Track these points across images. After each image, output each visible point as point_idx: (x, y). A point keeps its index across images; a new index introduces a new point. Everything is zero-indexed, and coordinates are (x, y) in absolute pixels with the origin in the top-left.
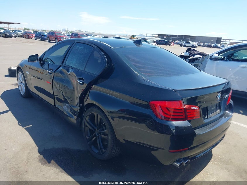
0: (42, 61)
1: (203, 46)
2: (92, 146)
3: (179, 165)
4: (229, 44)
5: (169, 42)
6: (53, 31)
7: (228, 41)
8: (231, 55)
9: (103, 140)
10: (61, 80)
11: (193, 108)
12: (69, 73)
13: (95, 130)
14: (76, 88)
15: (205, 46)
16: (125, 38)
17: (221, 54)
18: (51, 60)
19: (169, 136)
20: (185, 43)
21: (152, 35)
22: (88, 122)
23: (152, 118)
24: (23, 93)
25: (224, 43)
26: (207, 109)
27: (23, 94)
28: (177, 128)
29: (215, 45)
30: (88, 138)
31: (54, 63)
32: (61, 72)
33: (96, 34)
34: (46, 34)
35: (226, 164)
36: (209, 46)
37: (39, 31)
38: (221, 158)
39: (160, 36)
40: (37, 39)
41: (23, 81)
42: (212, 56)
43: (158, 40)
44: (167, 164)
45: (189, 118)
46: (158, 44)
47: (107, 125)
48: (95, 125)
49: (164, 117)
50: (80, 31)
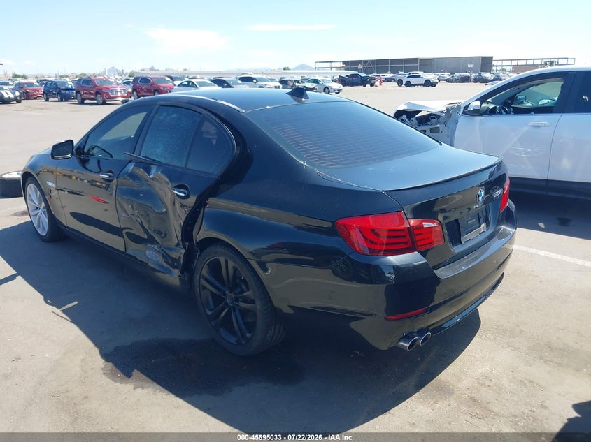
0: (83, 153)
1: (450, 81)
2: (221, 329)
3: (408, 345)
4: (510, 72)
5: (371, 79)
6: (85, 75)
7: (509, 63)
8: (509, 99)
9: (244, 313)
10: (134, 194)
11: (426, 225)
12: (152, 176)
13: (225, 294)
14: (170, 208)
15: (456, 81)
16: (264, 76)
17: (489, 100)
18: (103, 149)
19: (382, 287)
20: (408, 77)
21: (327, 65)
22: (206, 280)
23: (344, 255)
24: (43, 232)
25: (499, 68)
26: (458, 225)
27: (44, 234)
28: (397, 269)
29: (480, 75)
30: (209, 313)
31: (111, 156)
32: (132, 176)
33: (191, 74)
34: (70, 85)
35: (510, 337)
36: (465, 80)
37: (51, 79)
38: (498, 327)
39: (348, 64)
40: (50, 99)
41: (40, 203)
42: (466, 107)
43: (344, 75)
44: (384, 346)
45: (421, 246)
46: (344, 85)
47: (250, 280)
48: (223, 283)
49: (369, 249)
50: (152, 69)
